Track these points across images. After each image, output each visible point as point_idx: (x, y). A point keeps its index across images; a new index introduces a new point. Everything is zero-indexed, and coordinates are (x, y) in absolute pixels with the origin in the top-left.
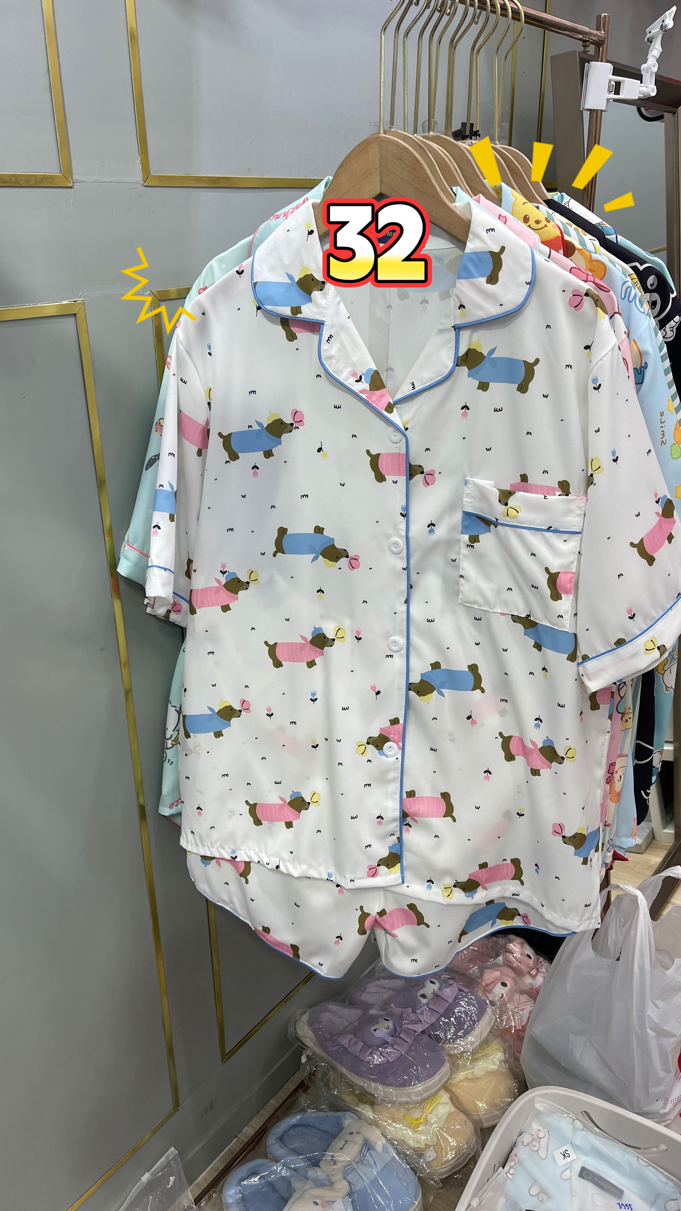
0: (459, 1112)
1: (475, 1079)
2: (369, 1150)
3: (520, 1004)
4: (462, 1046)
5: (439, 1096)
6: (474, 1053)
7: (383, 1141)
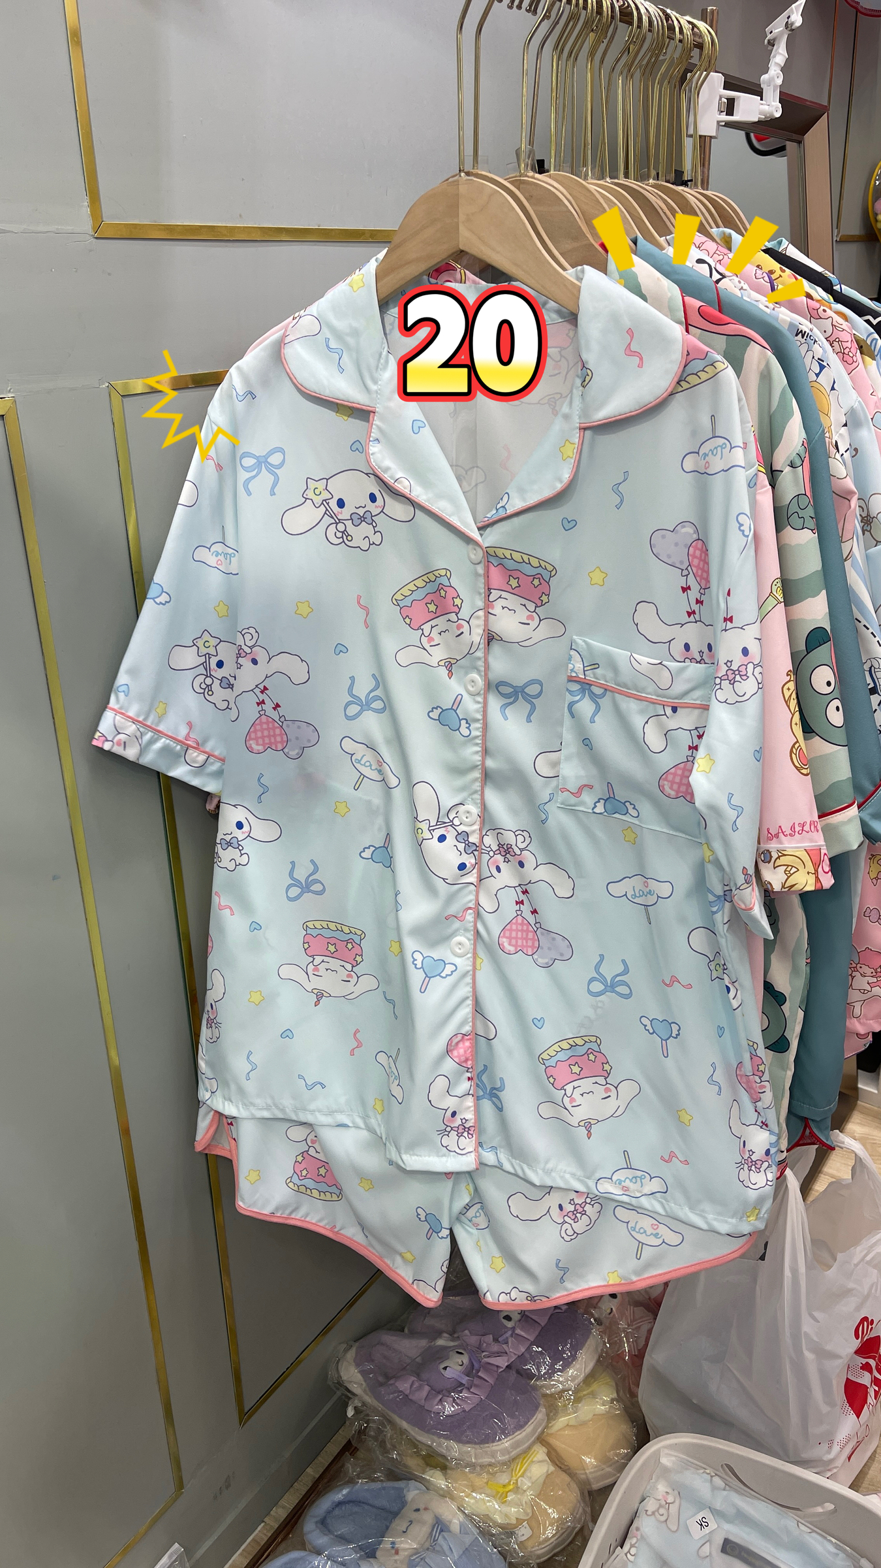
0: (560, 1472)
1: (584, 1424)
2: (442, 1531)
4: (561, 1383)
5: (531, 1453)
6: (576, 1392)
7: (461, 1519)
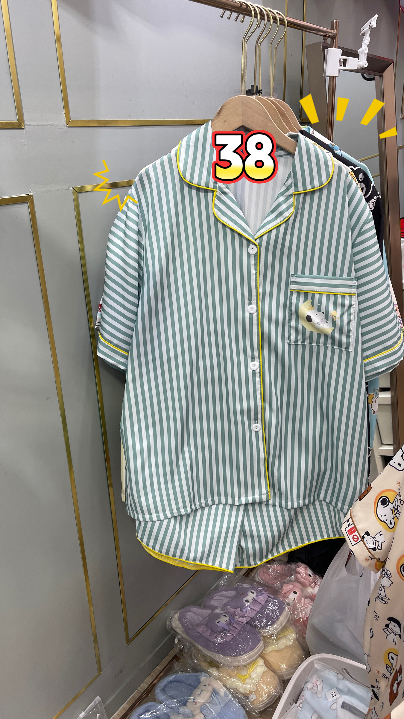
0: (270, 671)
1: (280, 650)
2: (216, 695)
3: (305, 605)
4: (271, 631)
5: (258, 661)
6: (278, 634)
